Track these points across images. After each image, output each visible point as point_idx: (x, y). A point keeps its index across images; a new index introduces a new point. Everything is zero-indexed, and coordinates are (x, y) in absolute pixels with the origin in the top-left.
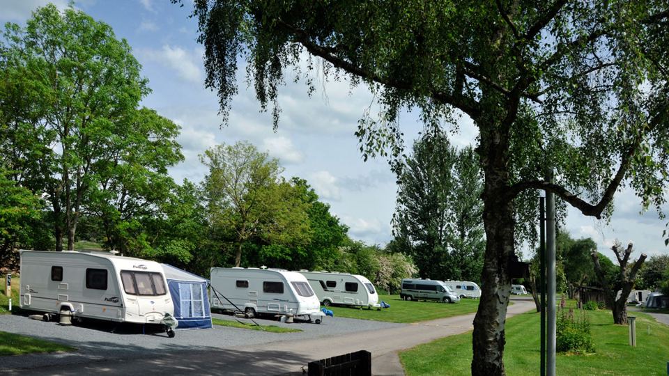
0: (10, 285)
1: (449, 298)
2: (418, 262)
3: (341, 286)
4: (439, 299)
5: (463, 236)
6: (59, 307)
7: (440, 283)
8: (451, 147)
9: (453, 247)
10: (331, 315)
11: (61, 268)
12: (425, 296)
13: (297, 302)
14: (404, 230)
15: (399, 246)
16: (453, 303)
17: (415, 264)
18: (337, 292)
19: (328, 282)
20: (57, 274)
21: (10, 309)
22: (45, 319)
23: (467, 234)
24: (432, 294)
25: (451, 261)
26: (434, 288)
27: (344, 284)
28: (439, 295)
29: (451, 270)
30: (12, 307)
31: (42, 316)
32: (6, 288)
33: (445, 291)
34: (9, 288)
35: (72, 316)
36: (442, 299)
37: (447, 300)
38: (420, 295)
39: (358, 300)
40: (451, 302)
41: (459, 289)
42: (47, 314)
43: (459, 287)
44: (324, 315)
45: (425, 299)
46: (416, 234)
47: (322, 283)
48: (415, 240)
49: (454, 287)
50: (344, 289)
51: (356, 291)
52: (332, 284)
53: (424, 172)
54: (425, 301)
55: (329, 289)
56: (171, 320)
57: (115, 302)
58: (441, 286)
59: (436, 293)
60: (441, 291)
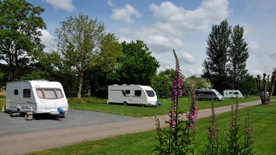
2: (213, 82)
3: (132, 93)
5: (235, 68)
9: (230, 74)
12: (206, 98)
14: (207, 67)
15: (207, 76)
16: (221, 101)
17: (211, 83)
18: (131, 96)
19: (126, 91)
23: (237, 67)
24: (209, 96)
25: (228, 80)
26: (210, 93)
27: (134, 91)
28: (213, 97)
29: (229, 85)
36: (214, 99)
37: (217, 99)
38: (203, 97)
39: (141, 101)
41: (230, 94)
43: (230, 93)
45: (206, 99)
47: (123, 91)
48: (213, 72)
49: (228, 93)
50: (134, 95)
51: (140, 95)
52: (128, 92)
53: (217, 40)
54: (207, 101)
55: (127, 95)
58: (214, 92)
59: (211, 96)
60: (214, 95)
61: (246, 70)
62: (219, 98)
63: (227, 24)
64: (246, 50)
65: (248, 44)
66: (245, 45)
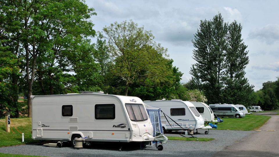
0: (9, 124)
1: (239, 115)
2: (207, 95)
4: (233, 116)
5: (232, 77)
6: (71, 135)
7: (233, 105)
8: (224, 23)
10: (215, 128)
11: (71, 107)
12: (224, 114)
13: (196, 121)
17: (205, 96)
20: (67, 111)
21: (23, 141)
22: (59, 146)
23: (234, 75)
24: (228, 113)
25: (226, 92)
26: (229, 109)
28: (233, 113)
29: (227, 98)
30: (25, 139)
31: (56, 144)
32: (7, 126)
33: (236, 111)
34: (9, 126)
35: (83, 141)
37: (238, 116)
38: (221, 114)
40: (240, 117)
42: (59, 142)
44: (211, 128)
46: (204, 77)
48: (203, 81)
56: (163, 137)
57: (123, 127)
58: (234, 108)
59: (231, 112)
60: (234, 111)
61: (246, 78)
62: (241, 115)
63: (222, 21)
64: (246, 54)
65: (247, 47)
66: (244, 48)
